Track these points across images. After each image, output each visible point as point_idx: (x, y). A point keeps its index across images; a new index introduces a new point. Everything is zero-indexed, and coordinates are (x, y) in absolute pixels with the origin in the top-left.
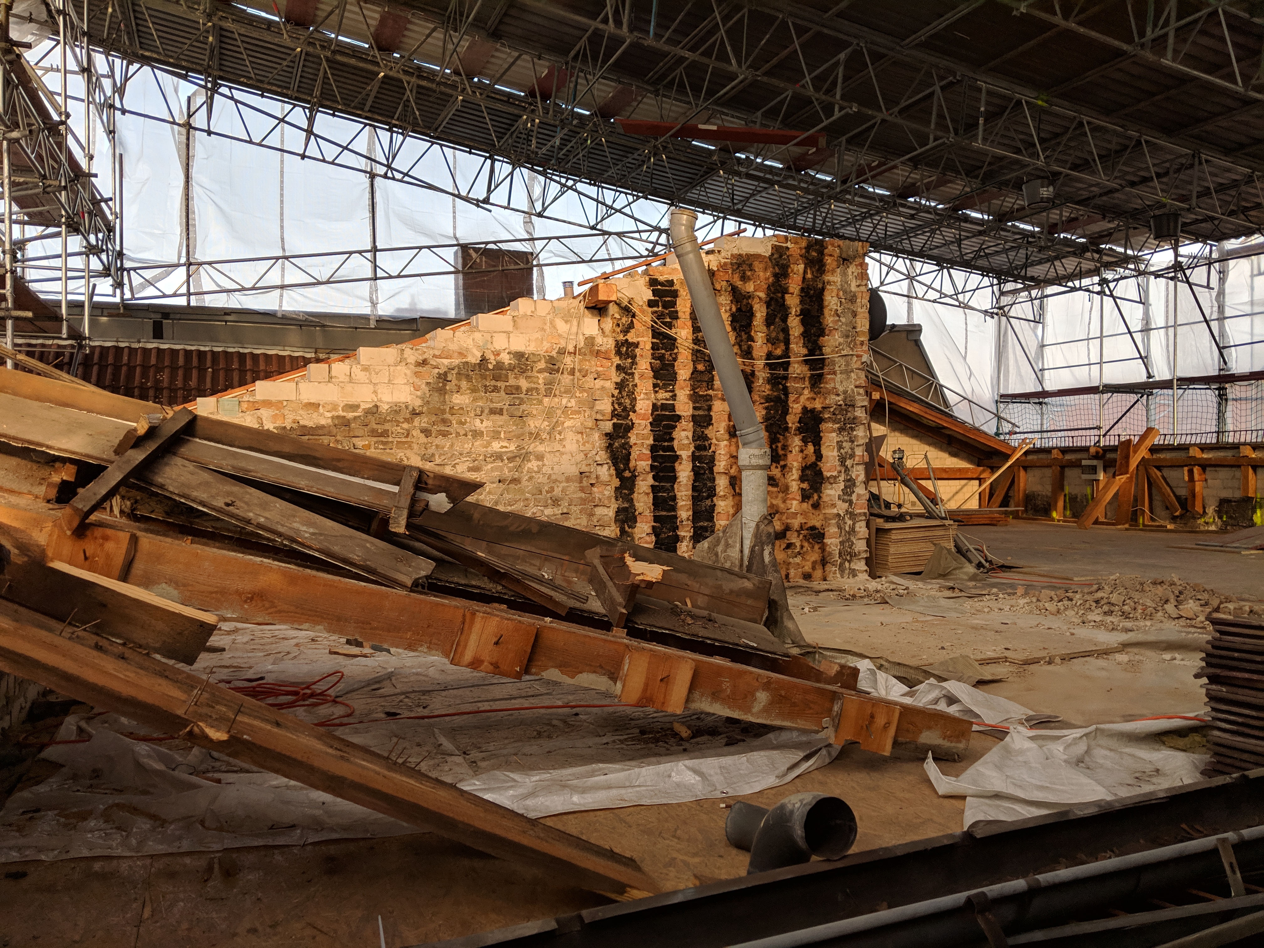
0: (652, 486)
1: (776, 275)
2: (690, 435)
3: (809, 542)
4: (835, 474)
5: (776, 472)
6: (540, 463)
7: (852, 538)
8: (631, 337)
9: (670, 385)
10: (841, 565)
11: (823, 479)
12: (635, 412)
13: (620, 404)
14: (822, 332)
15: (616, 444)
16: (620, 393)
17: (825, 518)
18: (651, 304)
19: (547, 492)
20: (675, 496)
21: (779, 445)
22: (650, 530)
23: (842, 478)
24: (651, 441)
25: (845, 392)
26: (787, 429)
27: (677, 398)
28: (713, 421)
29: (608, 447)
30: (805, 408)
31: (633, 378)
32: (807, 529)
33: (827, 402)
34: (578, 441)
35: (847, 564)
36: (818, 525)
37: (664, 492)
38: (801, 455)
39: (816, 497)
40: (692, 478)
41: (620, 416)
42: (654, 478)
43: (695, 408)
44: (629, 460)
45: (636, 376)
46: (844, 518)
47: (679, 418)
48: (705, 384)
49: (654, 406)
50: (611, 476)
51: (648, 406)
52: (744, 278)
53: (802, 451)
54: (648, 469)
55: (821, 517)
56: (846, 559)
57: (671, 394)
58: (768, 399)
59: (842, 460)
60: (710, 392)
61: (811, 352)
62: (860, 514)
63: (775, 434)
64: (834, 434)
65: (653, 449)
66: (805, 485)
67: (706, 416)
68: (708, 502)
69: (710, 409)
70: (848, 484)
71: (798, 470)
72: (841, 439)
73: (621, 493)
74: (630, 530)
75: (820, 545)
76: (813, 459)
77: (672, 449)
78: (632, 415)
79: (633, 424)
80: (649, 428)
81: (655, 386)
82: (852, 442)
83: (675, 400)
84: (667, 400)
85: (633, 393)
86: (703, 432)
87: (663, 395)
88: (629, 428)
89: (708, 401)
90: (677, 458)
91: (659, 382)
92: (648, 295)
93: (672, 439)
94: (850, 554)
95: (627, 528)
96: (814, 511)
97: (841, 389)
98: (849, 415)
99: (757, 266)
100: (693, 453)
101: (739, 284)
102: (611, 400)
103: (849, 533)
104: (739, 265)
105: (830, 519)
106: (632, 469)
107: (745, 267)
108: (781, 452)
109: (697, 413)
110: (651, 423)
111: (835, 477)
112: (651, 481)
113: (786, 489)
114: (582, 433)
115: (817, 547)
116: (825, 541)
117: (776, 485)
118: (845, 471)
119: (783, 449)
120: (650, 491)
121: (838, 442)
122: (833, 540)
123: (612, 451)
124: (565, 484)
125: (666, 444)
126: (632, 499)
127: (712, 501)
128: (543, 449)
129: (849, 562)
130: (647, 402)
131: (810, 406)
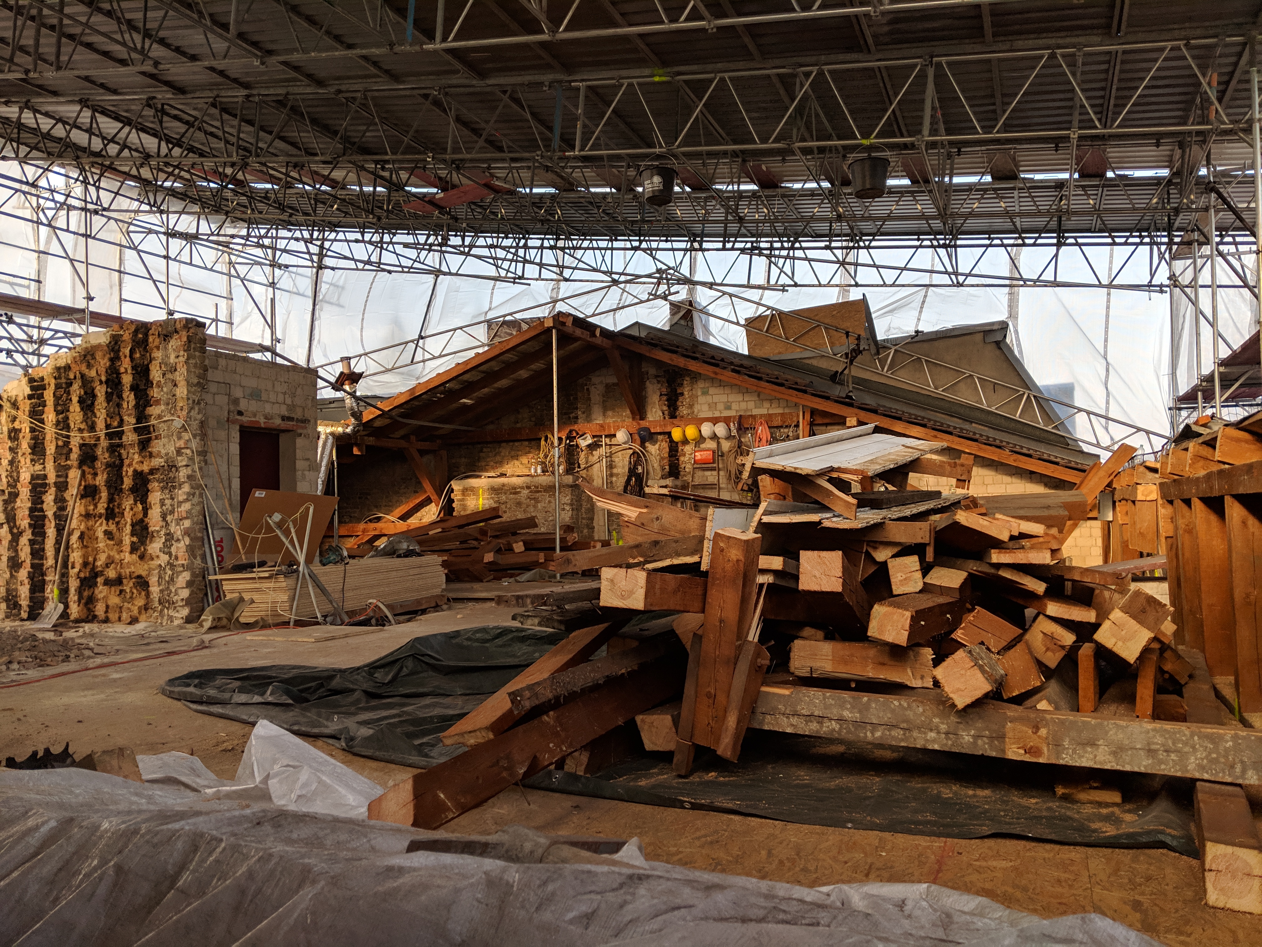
0: (30, 540)
1: (112, 360)
2: (54, 498)
3: (136, 589)
4: (157, 528)
5: (112, 527)
7: (170, 587)
8: (17, 425)
9: (41, 459)
10: (162, 611)
11: (149, 533)
12: (20, 482)
13: (11, 477)
14: (148, 404)
15: (9, 508)
16: (11, 468)
17: (150, 568)
18: (30, 397)
20: (44, 548)
21: (116, 504)
22: (27, 575)
23: (162, 533)
24: (29, 505)
25: (167, 454)
26: (121, 490)
27: (46, 469)
28: (69, 486)
30: (135, 471)
31: (18, 456)
32: (135, 578)
33: (153, 464)
35: (166, 611)
36: (144, 574)
37: (37, 545)
38: (131, 512)
39: (143, 549)
40: (55, 533)
41: (12, 486)
42: (33, 534)
43: (57, 476)
44: (16, 519)
45: (20, 454)
46: (164, 569)
47: (47, 484)
48: (64, 457)
49: (32, 476)
50: (6, 532)
51: (28, 477)
52: (89, 366)
53: (132, 509)
54: (27, 526)
55: (146, 567)
56: (165, 606)
57: (42, 466)
58: (108, 465)
59: (164, 517)
60: (68, 463)
61: (139, 421)
62: (178, 565)
63: (113, 494)
64: (159, 493)
65: (32, 510)
66: (135, 539)
67: (64, 482)
69: (67, 477)
70: (167, 537)
71: (130, 525)
72: (164, 496)
73: (12, 545)
74: (16, 574)
75: (145, 593)
76: (141, 516)
77: (42, 510)
78: (19, 486)
79: (19, 491)
80: (28, 494)
81: (32, 460)
82: (173, 499)
83: (45, 471)
84: (40, 471)
85: (18, 468)
86: (62, 496)
87: (38, 467)
88: (17, 495)
89: (66, 470)
90: (45, 517)
91: (35, 457)
92: (28, 391)
93: (43, 502)
94: (168, 601)
95: (14, 573)
96: (140, 562)
97: (163, 452)
98: (171, 475)
99: (99, 355)
100: (55, 513)
101: (86, 371)
103: (168, 582)
104: (85, 356)
105: (154, 570)
106: (18, 527)
107: (89, 357)
108: (117, 510)
109: (59, 480)
110: (30, 491)
111: (158, 532)
112: (30, 537)
113: (120, 543)
115: (143, 594)
116: (150, 589)
117: (113, 539)
118: (166, 526)
119: (118, 508)
120: (29, 543)
121: (161, 500)
122: (154, 588)
123: (7, 514)
125: (39, 506)
126: (18, 550)
127: (68, 552)
129: (168, 609)
130: (28, 474)
131: (139, 469)
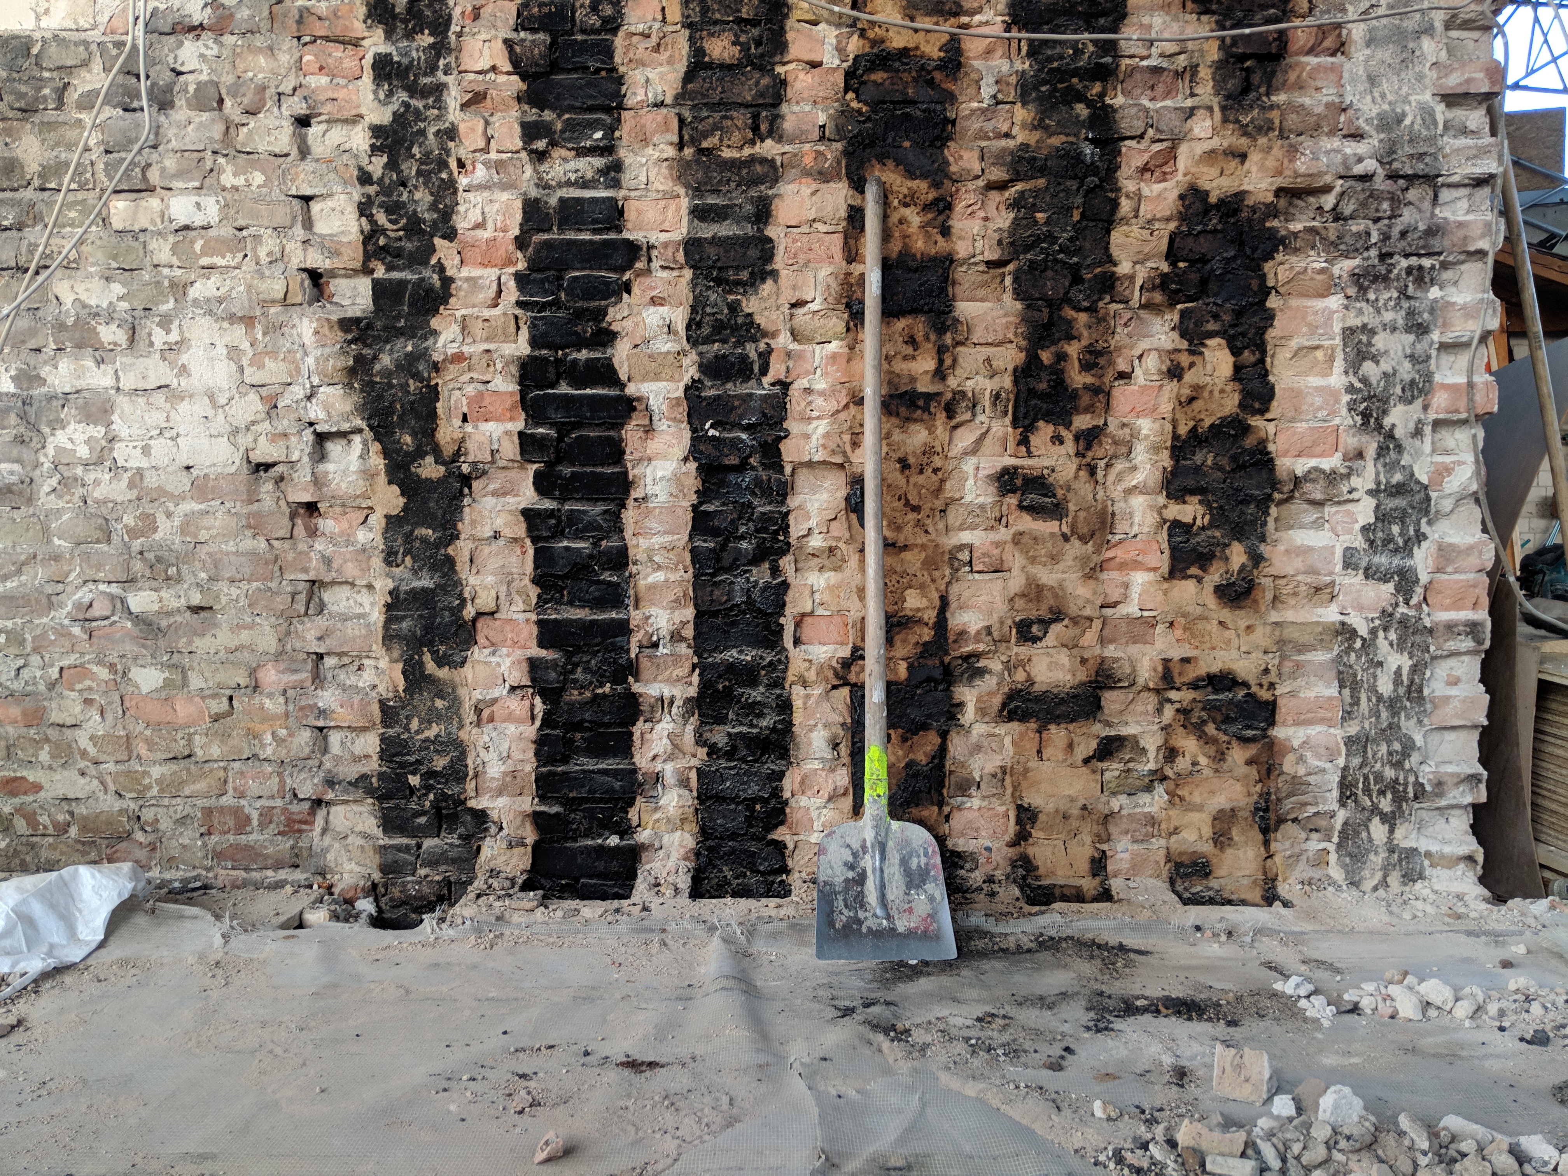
0: (528, 514)
2: (679, 316)
3: (1202, 736)
4: (1331, 462)
5: (1051, 457)
6: (98, 431)
7: (1408, 726)
9: (594, 125)
11: (1274, 484)
12: (451, 235)
13: (393, 209)
15: (386, 360)
16: (392, 165)
17: (1281, 643)
19: (133, 533)
20: (623, 552)
21: (1073, 349)
22: (520, 676)
23: (1364, 481)
24: (521, 346)
27: (626, 178)
28: (779, 262)
29: (352, 372)
31: (440, 105)
32: (1194, 686)
33: (1302, 165)
34: (233, 352)
35: (1378, 830)
36: (1246, 667)
37: (577, 537)
38: (1171, 388)
39: (1237, 555)
40: (692, 482)
41: (398, 254)
42: (542, 484)
43: (699, 214)
44: (433, 415)
45: (453, 98)
46: (1368, 645)
47: (633, 250)
48: (741, 118)
49: (533, 209)
50: (369, 475)
51: (506, 212)
53: (1175, 373)
54: (510, 449)
55: (1262, 636)
56: (1375, 810)
57: (599, 162)
58: (1022, 165)
59: (1370, 407)
60: (768, 148)
62: (1450, 628)
63: (1054, 305)
64: (1335, 302)
65: (531, 374)
66: (1189, 511)
67: (745, 242)
68: (761, 574)
69: (763, 213)
70: (1391, 503)
71: (1156, 449)
72: (1368, 317)
73: (408, 538)
74: (443, 673)
75: (1252, 750)
76: (1230, 404)
77: (606, 373)
78: (444, 250)
79: (447, 281)
80: (512, 293)
81: (530, 131)
82: (1420, 329)
83: (616, 184)
84: (584, 184)
85: (443, 164)
86: (734, 308)
87: (567, 167)
88: (434, 297)
89: (755, 182)
91: (548, 115)
93: (607, 337)
94: (1394, 787)
95: (430, 666)
96: (1226, 614)
98: (1408, 216)
100: (692, 390)
102: (357, 193)
103: (1393, 705)
105: (1303, 648)
106: (448, 451)
108: (1078, 378)
109: (708, 231)
110: (520, 279)
111: (1332, 478)
112: (525, 495)
113: (1099, 527)
114: (249, 321)
115: (1238, 755)
116: (1279, 732)
117: (1056, 511)
118: (1382, 451)
119: (1086, 367)
120: (520, 529)
121: (1349, 333)
122: (1314, 731)
123: (368, 386)
124: (190, 506)
125: (584, 355)
126: (450, 562)
127: (775, 571)
128: (108, 381)
129: (1390, 820)
130: (505, 196)
131: (1218, 186)
